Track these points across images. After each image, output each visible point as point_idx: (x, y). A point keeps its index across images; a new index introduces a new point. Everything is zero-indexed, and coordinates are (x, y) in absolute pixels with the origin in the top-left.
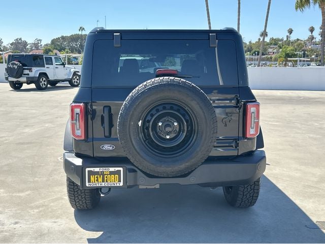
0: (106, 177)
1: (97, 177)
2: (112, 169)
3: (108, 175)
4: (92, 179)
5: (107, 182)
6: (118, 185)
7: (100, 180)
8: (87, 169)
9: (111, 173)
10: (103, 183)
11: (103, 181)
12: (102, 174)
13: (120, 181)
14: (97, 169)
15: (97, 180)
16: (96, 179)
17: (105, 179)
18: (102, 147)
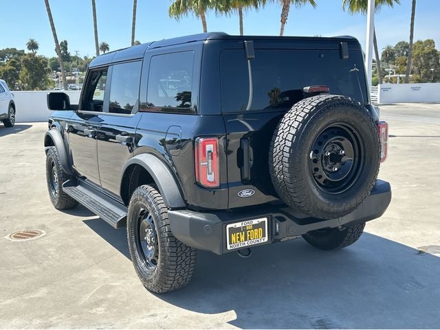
0: (249, 233)
1: (239, 235)
2: (255, 222)
3: (250, 230)
4: (233, 238)
5: (250, 239)
6: (262, 241)
7: (242, 238)
8: (228, 226)
9: (255, 227)
10: (246, 242)
11: (246, 240)
12: (245, 229)
13: (264, 236)
14: (239, 225)
15: (239, 240)
16: (238, 238)
17: (248, 235)
18: (240, 194)
